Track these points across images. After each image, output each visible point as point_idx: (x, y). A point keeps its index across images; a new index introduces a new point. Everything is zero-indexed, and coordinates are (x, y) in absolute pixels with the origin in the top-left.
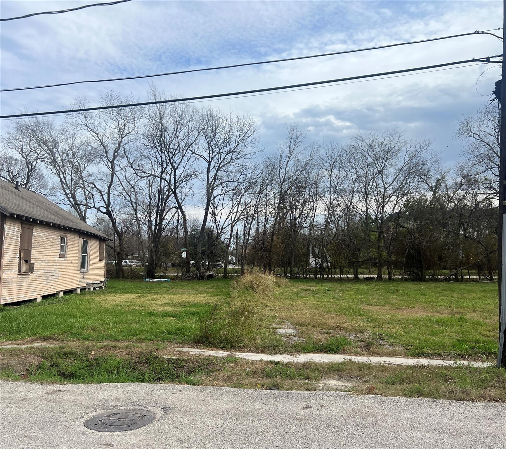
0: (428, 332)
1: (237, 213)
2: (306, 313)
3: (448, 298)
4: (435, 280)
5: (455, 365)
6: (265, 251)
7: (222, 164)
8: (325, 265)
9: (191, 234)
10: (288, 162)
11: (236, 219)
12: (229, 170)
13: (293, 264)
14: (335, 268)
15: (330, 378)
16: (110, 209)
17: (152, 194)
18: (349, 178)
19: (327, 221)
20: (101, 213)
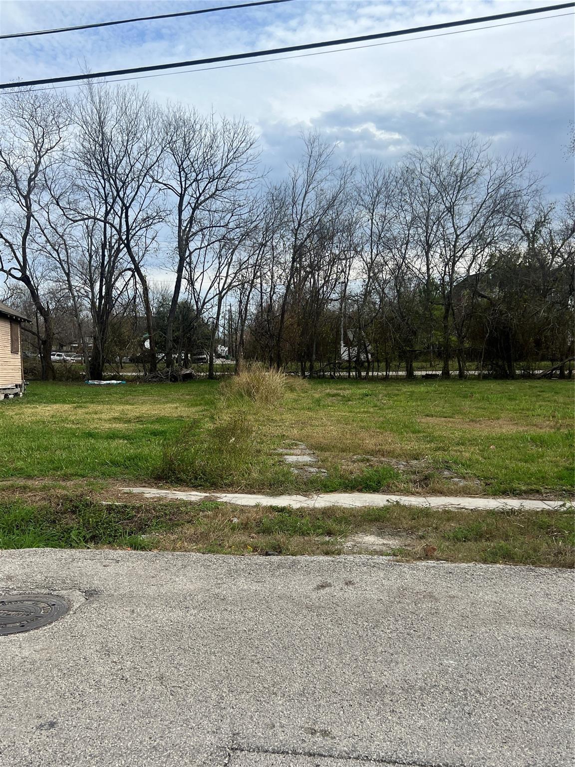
0: (519, 457)
1: (227, 277)
2: (331, 431)
3: (549, 404)
4: (528, 376)
5: (563, 509)
6: (272, 336)
7: (202, 198)
8: (363, 357)
9: (158, 313)
10: (305, 195)
11: (225, 287)
12: (213, 208)
13: (314, 357)
14: (378, 361)
15: (365, 532)
16: (28, 273)
17: (93, 248)
18: (402, 219)
19: (366, 289)
20: (14, 279)
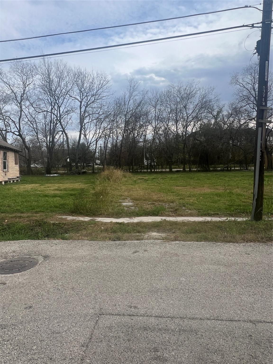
0: (211, 201)
1: (99, 133)
2: (140, 193)
3: (222, 181)
4: (215, 171)
5: (227, 220)
6: (117, 156)
7: (89, 103)
8: (152, 164)
9: (72, 148)
10: (129, 101)
11: (98, 137)
12: (93, 107)
13: (134, 164)
14: (158, 166)
15: (153, 231)
16: (21, 133)
17: (47, 123)
18: (166, 111)
19: (153, 137)
20: (16, 136)
